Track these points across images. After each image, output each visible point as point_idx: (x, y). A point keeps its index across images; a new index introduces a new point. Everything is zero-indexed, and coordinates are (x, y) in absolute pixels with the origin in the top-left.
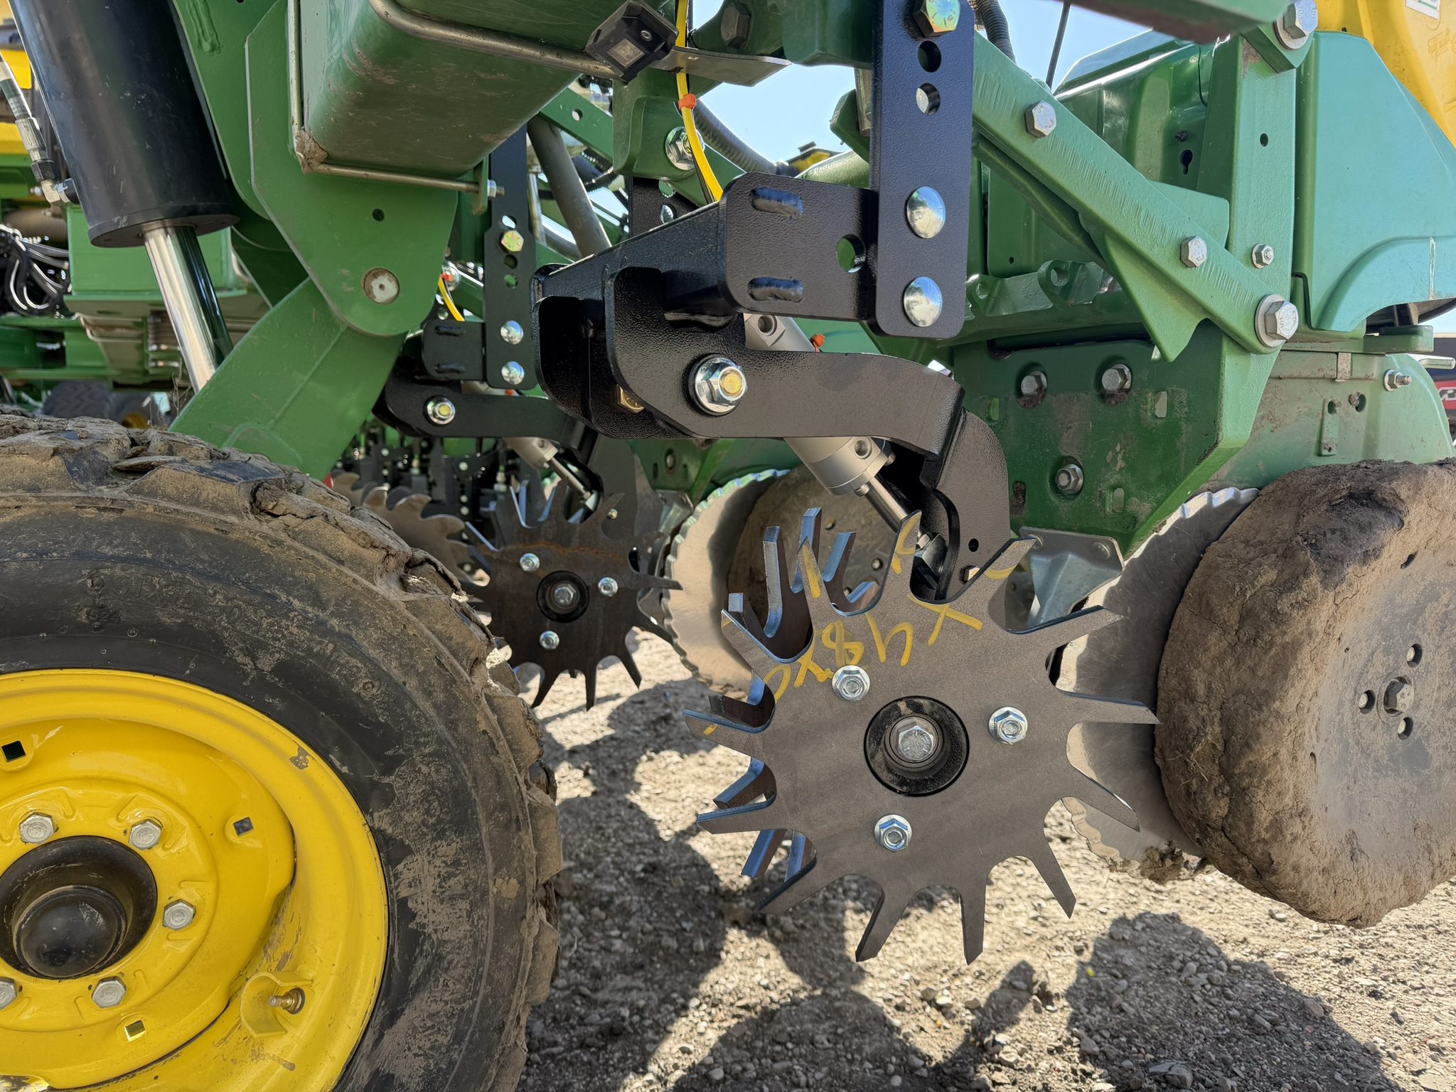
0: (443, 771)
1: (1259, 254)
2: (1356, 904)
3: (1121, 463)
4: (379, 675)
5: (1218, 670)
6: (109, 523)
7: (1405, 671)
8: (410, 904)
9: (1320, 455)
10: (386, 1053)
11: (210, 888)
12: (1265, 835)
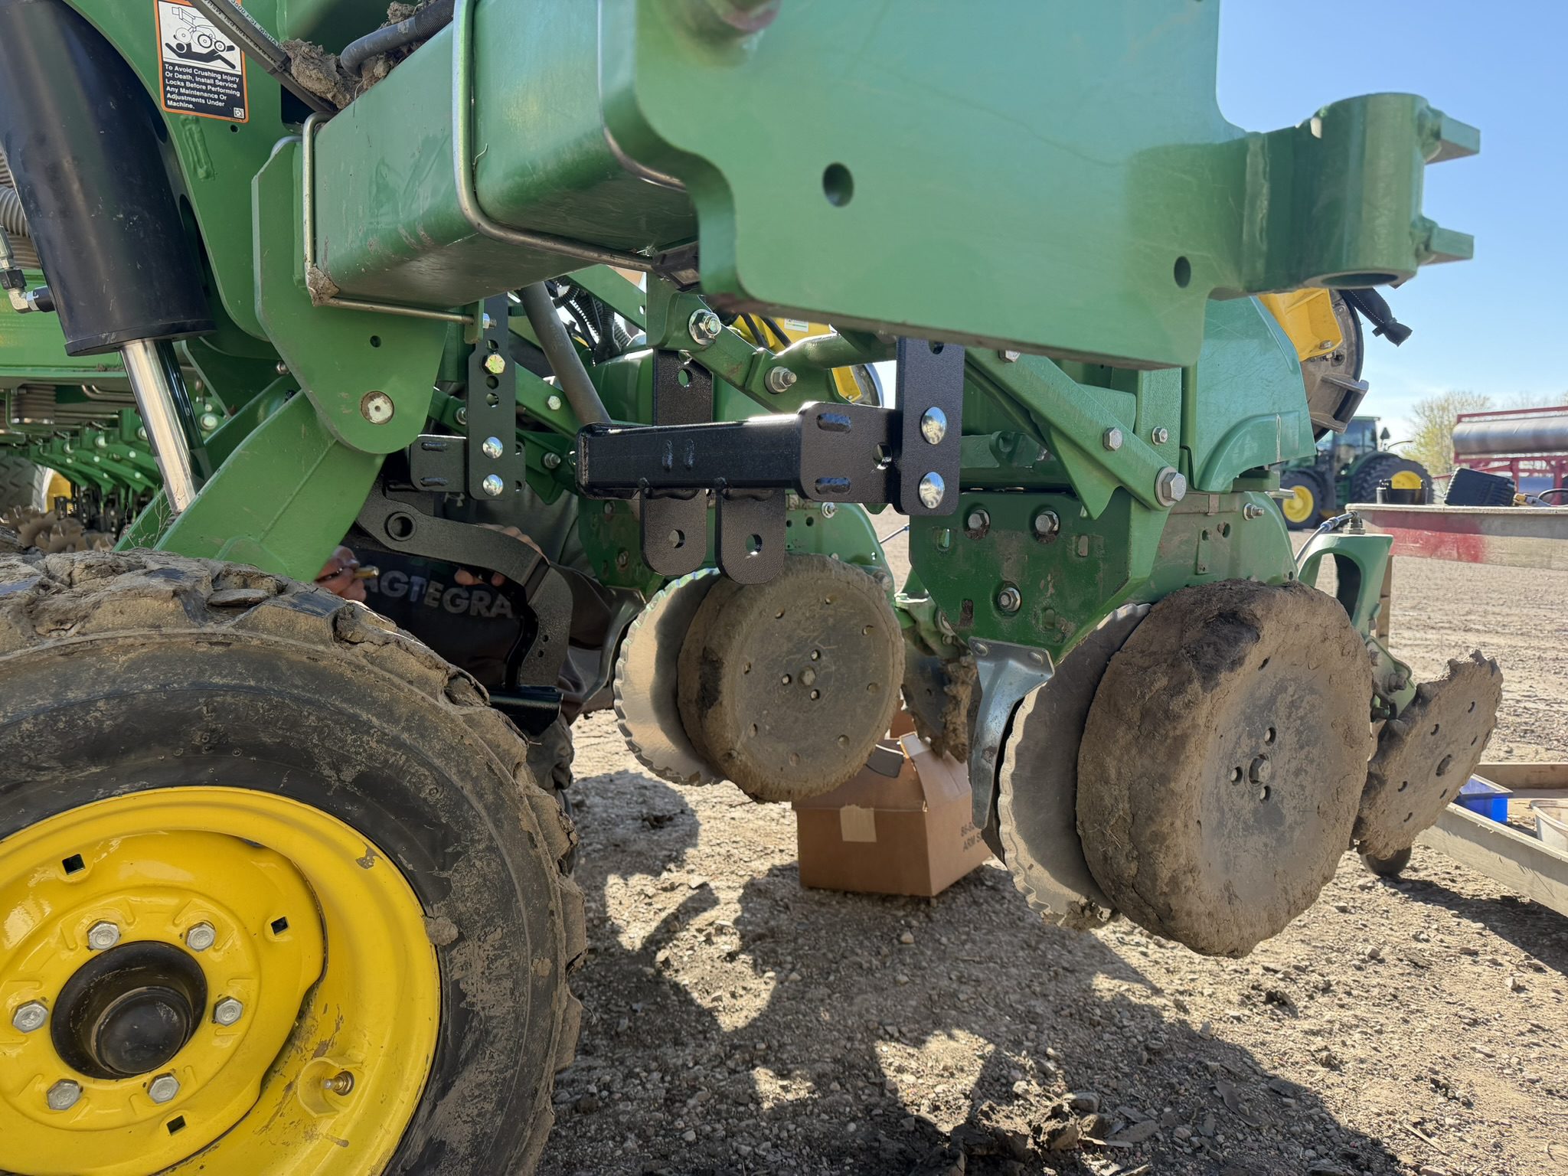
0: (493, 865)
1: (1157, 435)
2: (1232, 938)
3: (1051, 590)
4: (443, 782)
5: (1126, 758)
6: (219, 656)
7: (1264, 749)
8: (462, 986)
9: (1196, 574)
10: (438, 1123)
11: (253, 984)
12: (1166, 889)
